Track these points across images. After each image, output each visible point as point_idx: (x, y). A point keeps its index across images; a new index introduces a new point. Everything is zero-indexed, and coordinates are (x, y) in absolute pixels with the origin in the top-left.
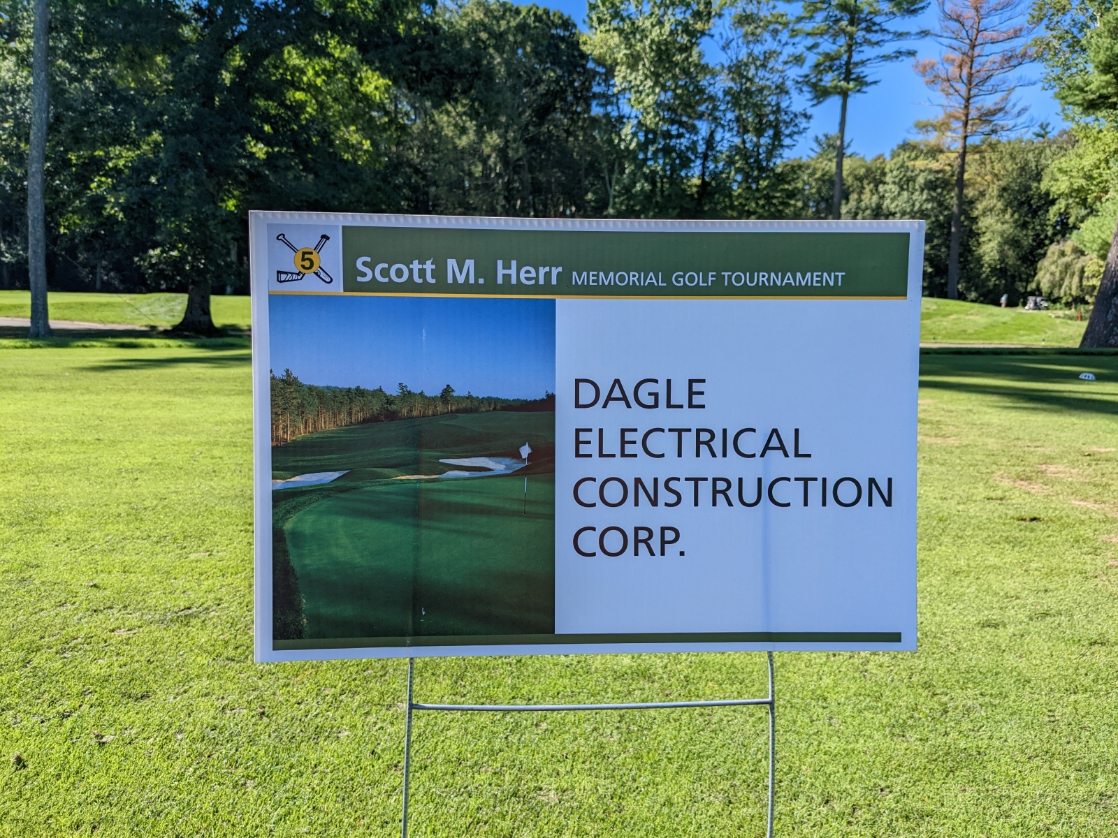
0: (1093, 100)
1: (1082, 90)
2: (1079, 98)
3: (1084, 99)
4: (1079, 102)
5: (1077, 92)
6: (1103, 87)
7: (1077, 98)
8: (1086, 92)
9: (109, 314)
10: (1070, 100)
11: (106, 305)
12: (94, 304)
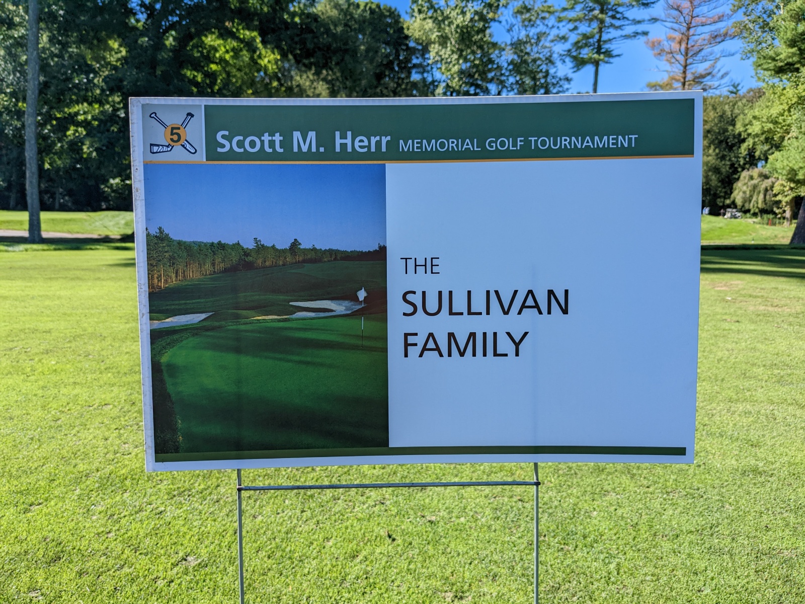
0: (782, 66)
1: (774, 59)
3: (775, 66)
4: (772, 68)
5: (770, 61)
6: (789, 57)
7: (770, 65)
8: (777, 60)
9: (74, 227)
10: (765, 66)
11: (70, 220)
12: (61, 219)
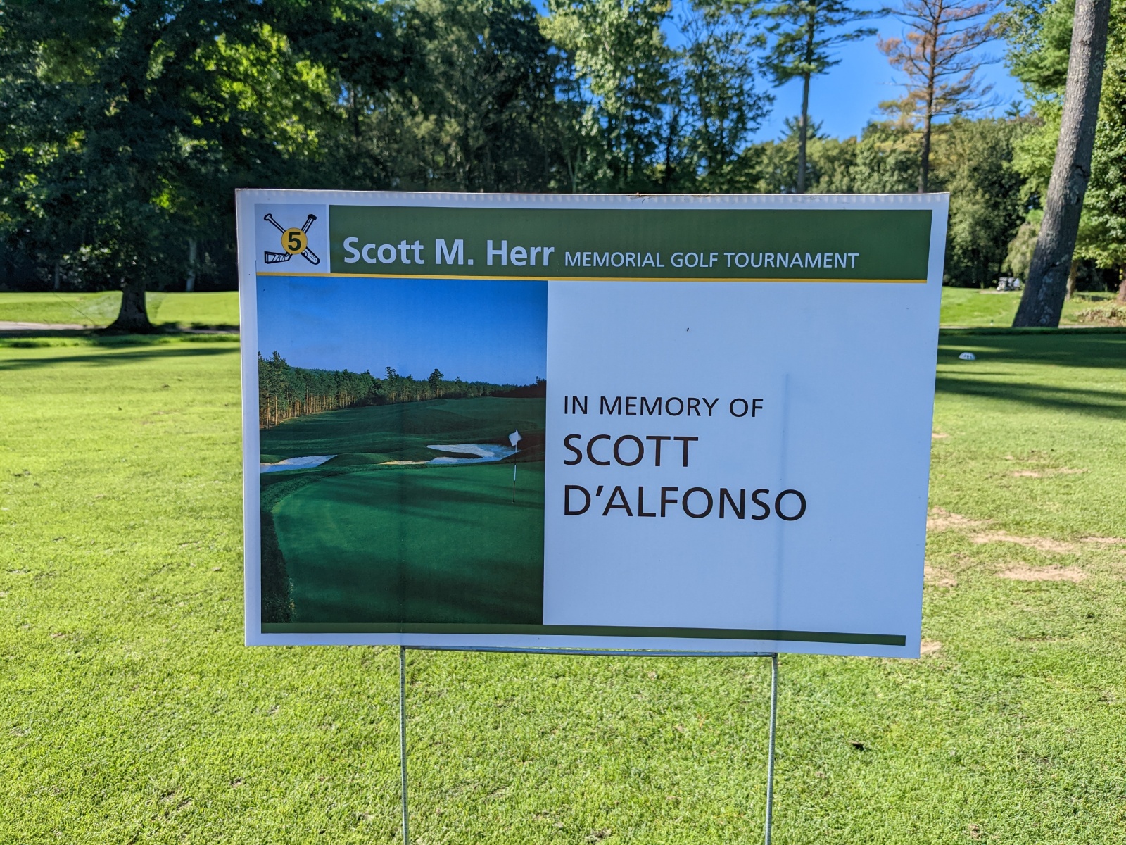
0: (1048, 76)
1: (1036, 66)
2: (1034, 75)
3: (1039, 75)
4: (1035, 79)
5: (1033, 69)
6: (1058, 63)
8: (1042, 68)
9: (55, 314)
10: (1026, 77)
11: (53, 305)
12: (41, 304)
